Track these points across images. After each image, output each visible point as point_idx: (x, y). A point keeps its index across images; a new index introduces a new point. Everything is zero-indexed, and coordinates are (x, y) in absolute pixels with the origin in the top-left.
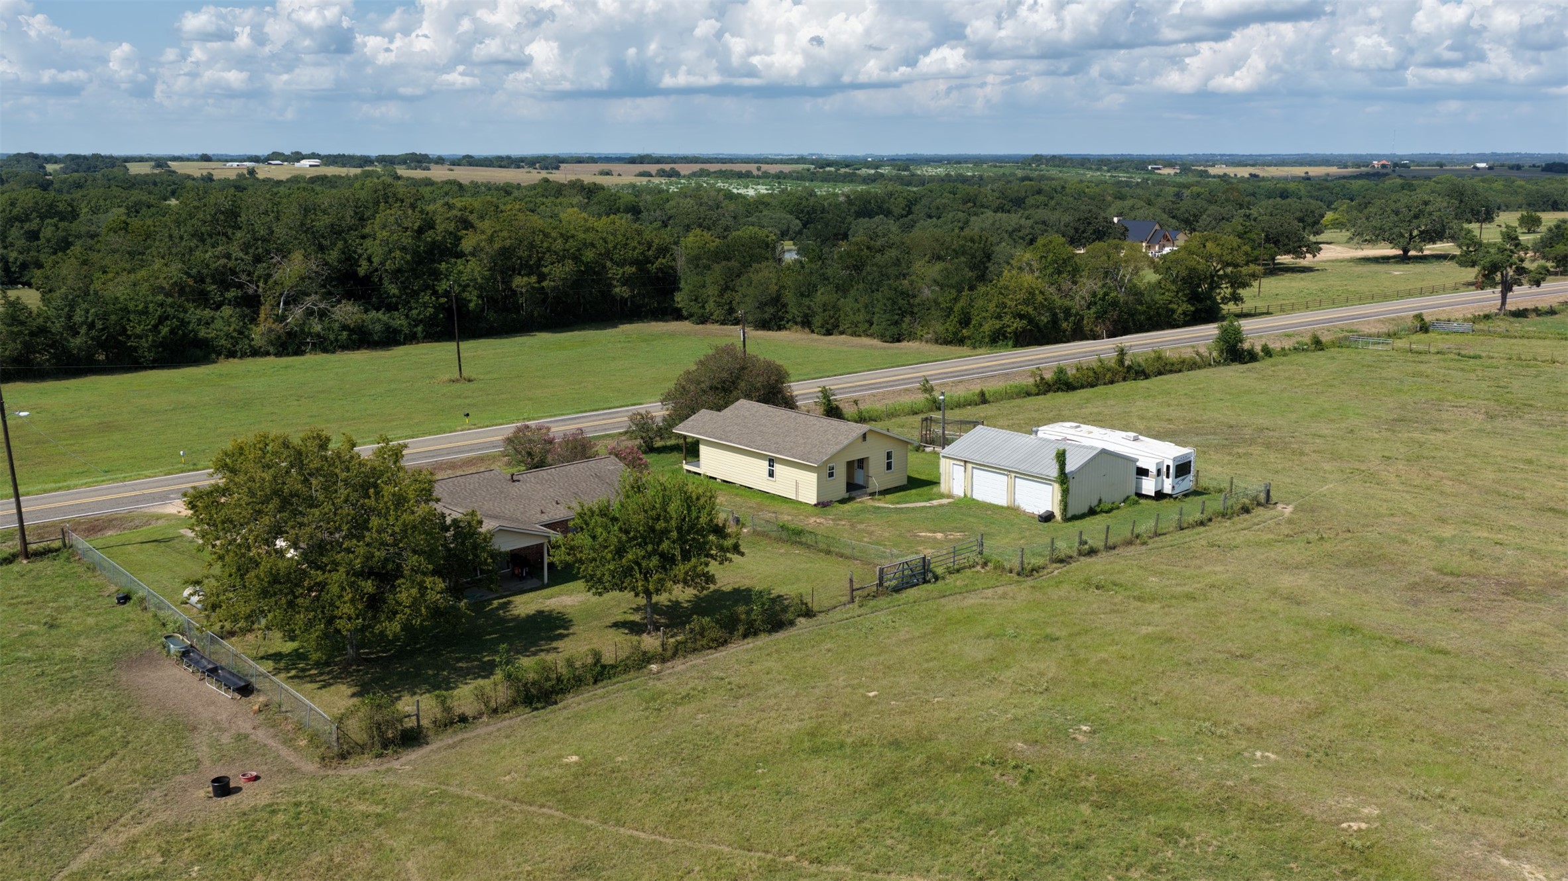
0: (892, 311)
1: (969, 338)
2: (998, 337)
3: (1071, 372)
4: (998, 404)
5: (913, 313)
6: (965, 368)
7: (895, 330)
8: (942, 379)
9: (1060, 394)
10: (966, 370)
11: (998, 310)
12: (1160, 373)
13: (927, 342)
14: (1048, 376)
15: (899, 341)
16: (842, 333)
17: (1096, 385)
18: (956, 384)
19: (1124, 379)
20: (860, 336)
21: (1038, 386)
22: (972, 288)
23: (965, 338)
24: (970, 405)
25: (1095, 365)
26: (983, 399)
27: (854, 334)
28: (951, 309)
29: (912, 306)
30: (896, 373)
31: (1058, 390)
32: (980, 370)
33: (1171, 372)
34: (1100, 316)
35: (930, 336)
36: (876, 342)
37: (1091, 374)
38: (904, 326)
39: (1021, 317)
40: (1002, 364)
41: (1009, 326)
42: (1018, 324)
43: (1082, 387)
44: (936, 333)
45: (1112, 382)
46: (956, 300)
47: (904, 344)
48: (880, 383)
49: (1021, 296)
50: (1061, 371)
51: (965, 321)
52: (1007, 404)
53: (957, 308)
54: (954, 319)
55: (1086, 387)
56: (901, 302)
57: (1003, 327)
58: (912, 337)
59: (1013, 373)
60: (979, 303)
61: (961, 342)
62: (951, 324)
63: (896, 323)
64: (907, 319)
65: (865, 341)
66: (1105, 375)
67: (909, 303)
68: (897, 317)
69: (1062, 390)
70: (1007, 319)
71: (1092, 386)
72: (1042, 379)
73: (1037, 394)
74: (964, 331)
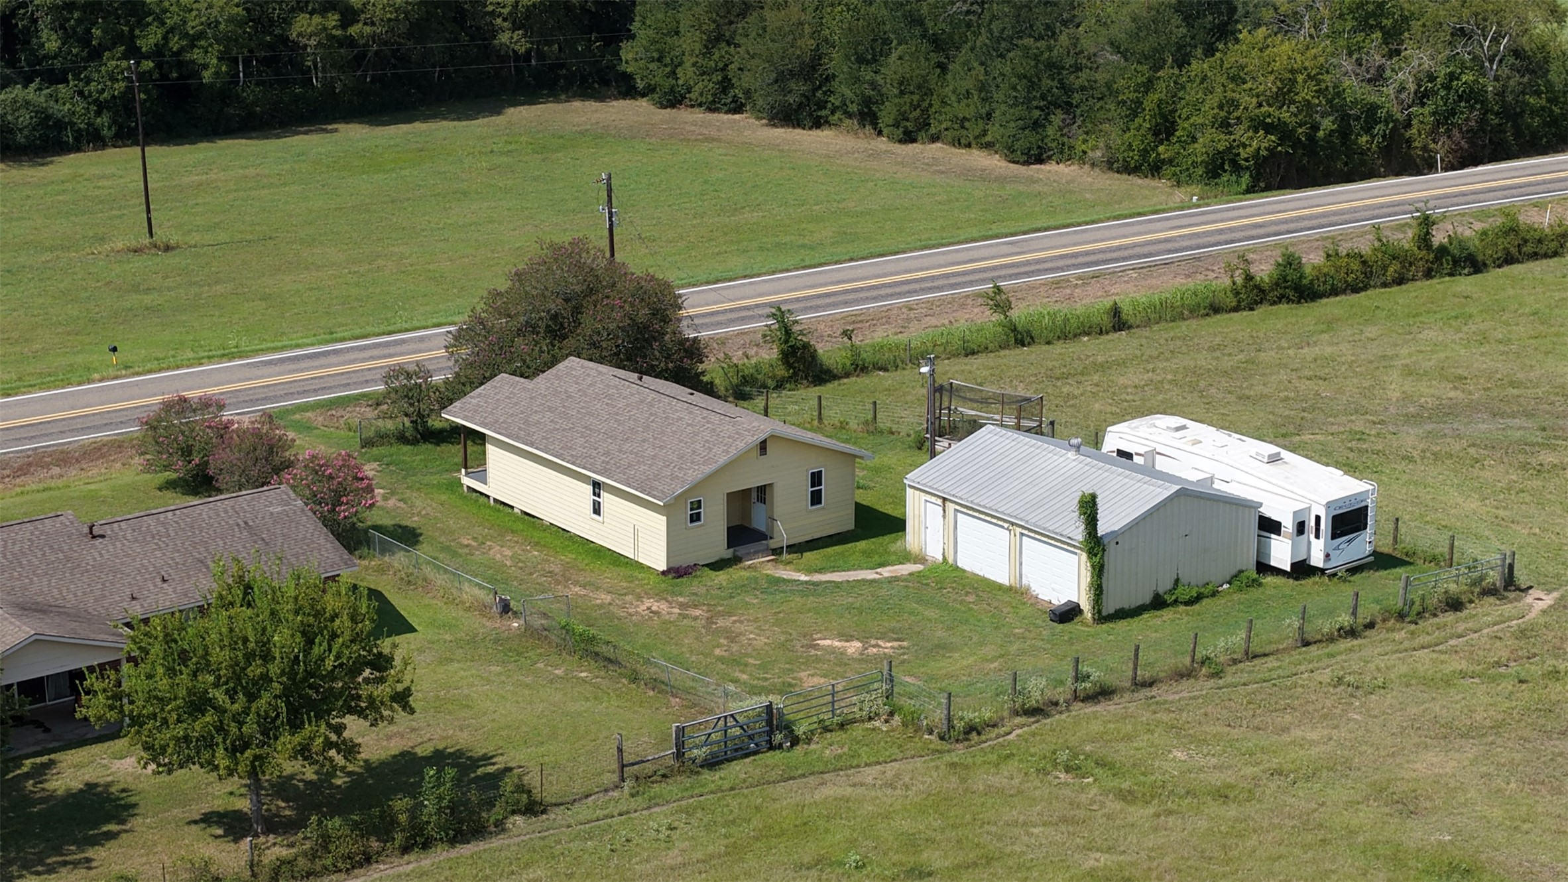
0: (1028, 100)
1: (1170, 162)
2: (1222, 166)
3: (1313, 260)
4: (1146, 332)
5: (1070, 104)
6: (1117, 242)
7: (1031, 138)
8: (1062, 269)
9: (1283, 307)
10: (1119, 248)
11: (1223, 114)
12: (1509, 260)
13: (1093, 165)
14: (1264, 271)
15: (1040, 160)
16: (935, 139)
17: (1365, 288)
18: (1085, 280)
19: (1428, 275)
20: (969, 146)
21: (1237, 293)
22: (1182, 61)
23: (1163, 162)
24: (1088, 334)
25: (1365, 246)
26: (1118, 321)
27: (957, 143)
28: (1139, 103)
29: (1065, 88)
30: (975, 254)
31: (1280, 299)
32: (1146, 250)
33: (1535, 256)
34: (1444, 119)
35: (1099, 153)
36: (994, 162)
37: (1355, 265)
38: (1050, 131)
39: (1269, 129)
40: (1197, 235)
41: (1244, 146)
42: (1261, 142)
43: (1335, 292)
44: (1108, 147)
45: (1400, 281)
46: (1148, 86)
47: (1051, 167)
48: (934, 278)
49: (1269, 84)
50: (1291, 262)
51: (1165, 128)
52: (1162, 333)
53: (1150, 101)
54: (1145, 122)
55: (1344, 292)
56: (1046, 83)
57: (1231, 147)
58: (1065, 153)
59: (1210, 256)
60: (1192, 93)
61: (1156, 169)
62: (1137, 135)
63: (1036, 125)
64: (1057, 118)
65: (980, 159)
66: (1385, 268)
67: (1063, 86)
68: (1036, 113)
69: (1289, 301)
70: (1241, 133)
71: (1356, 290)
72: (1249, 278)
73: (1236, 309)
74: (1161, 149)
